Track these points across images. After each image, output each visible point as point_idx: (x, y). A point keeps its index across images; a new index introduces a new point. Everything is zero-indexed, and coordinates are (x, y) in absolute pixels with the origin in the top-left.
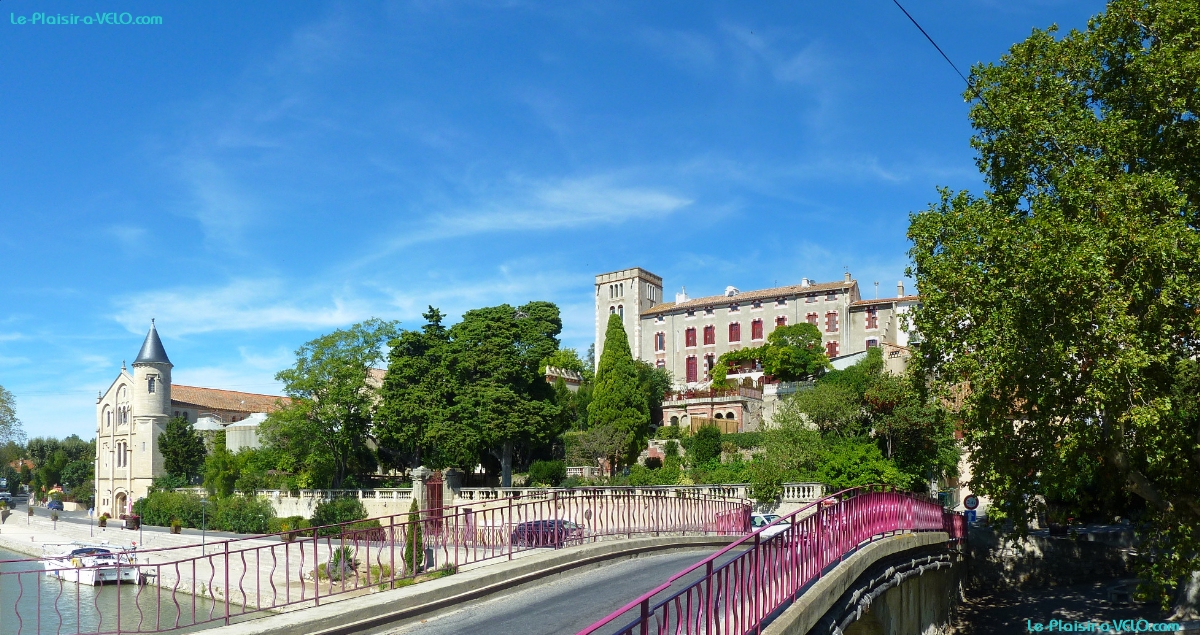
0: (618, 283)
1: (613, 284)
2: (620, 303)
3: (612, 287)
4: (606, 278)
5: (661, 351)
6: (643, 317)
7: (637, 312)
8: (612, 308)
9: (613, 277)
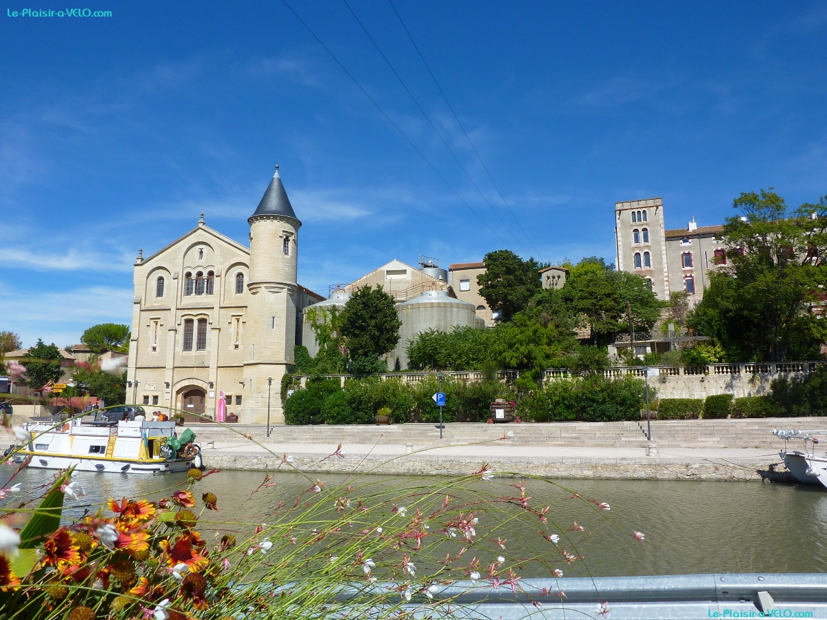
0: (641, 210)
1: (636, 211)
2: (645, 227)
3: (633, 213)
4: (627, 205)
5: (689, 268)
6: (669, 238)
7: (663, 235)
8: (636, 230)
9: (635, 205)
